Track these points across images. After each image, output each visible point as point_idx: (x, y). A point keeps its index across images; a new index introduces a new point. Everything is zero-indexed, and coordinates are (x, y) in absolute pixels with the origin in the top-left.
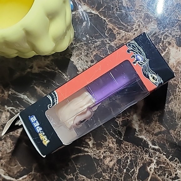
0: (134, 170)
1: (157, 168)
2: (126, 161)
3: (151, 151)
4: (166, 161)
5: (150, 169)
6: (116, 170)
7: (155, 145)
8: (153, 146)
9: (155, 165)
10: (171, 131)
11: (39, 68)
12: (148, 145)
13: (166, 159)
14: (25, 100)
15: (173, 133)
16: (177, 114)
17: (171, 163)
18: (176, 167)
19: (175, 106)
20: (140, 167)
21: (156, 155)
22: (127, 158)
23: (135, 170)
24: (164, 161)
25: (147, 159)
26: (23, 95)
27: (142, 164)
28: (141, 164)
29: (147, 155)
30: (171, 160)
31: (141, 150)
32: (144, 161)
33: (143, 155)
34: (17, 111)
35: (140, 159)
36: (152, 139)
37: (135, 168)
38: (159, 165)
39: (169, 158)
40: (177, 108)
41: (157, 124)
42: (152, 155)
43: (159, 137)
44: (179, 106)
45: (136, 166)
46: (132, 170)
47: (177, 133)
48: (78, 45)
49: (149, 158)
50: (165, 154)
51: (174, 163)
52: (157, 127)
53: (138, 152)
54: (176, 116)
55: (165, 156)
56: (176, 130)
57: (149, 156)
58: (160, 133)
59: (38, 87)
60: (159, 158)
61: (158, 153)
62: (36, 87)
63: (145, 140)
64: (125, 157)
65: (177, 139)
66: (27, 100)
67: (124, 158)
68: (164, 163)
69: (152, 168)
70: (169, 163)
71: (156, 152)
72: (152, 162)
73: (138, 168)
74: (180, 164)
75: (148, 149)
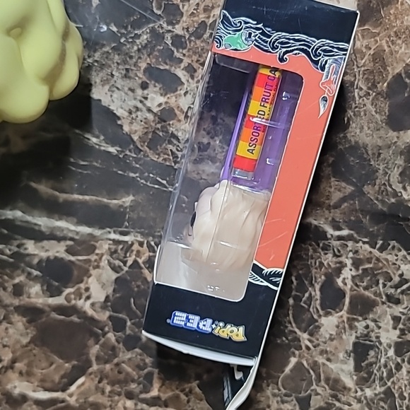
0: (311, 294)
1: (358, 275)
3: (336, 243)
4: (372, 255)
5: (342, 282)
7: (340, 229)
8: (337, 233)
9: (351, 270)
10: (367, 189)
11: (24, 137)
12: (325, 233)
13: (372, 250)
14: (21, 221)
15: (371, 192)
16: (369, 148)
17: (383, 255)
18: (397, 260)
19: (360, 132)
20: (320, 284)
21: (349, 249)
23: (313, 293)
24: (368, 256)
25: (332, 262)
26: (11, 210)
27: (323, 277)
28: (320, 277)
29: (330, 256)
30: (382, 249)
31: (312, 249)
32: (326, 268)
33: (319, 257)
34: (10, 250)
35: (316, 268)
36: (330, 219)
37: (310, 289)
38: (361, 268)
39: (378, 246)
40: (366, 134)
41: (332, 184)
42: (339, 251)
43: (344, 209)
44: (369, 128)
45: (312, 285)
46: (307, 295)
47: (380, 188)
49: (334, 259)
50: (366, 240)
51: (391, 254)
52: (335, 189)
53: (307, 255)
54: (370, 152)
55: (367, 246)
56: (377, 183)
57: (335, 255)
58: (344, 200)
59: (39, 182)
60: (356, 252)
61: (350, 244)
62: (33, 184)
63: (316, 226)
65: (383, 202)
66: (24, 220)
68: (369, 261)
69: (348, 278)
70: (380, 256)
71: (345, 243)
72: (343, 265)
73: (317, 287)
74: (404, 252)
75: (326, 242)
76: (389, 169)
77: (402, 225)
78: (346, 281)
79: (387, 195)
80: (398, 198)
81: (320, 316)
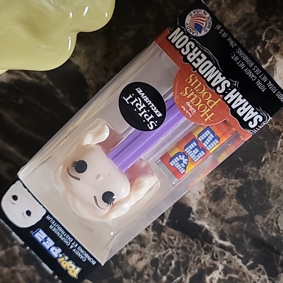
0: (181, 279)
1: (224, 280)
2: (167, 263)
3: (217, 249)
4: (241, 269)
5: (210, 280)
6: (148, 275)
7: (225, 240)
8: (221, 242)
9: (220, 274)
10: (258, 218)
12: (212, 238)
13: (242, 265)
15: (260, 221)
16: (273, 188)
17: (250, 273)
18: (258, 280)
19: (270, 173)
20: (192, 275)
21: (225, 257)
22: (171, 257)
23: (184, 279)
24: (237, 269)
25: (208, 262)
27: (196, 271)
28: (194, 270)
29: (208, 257)
30: (250, 268)
31: (197, 247)
32: (201, 265)
33: (200, 255)
35: (194, 262)
36: (220, 229)
37: (183, 275)
38: (228, 275)
39: (248, 264)
40: (275, 176)
41: (233, 203)
42: (217, 256)
43: (233, 226)
44: (278, 173)
45: (186, 273)
46: (178, 279)
47: (268, 221)
49: (211, 261)
50: (241, 256)
51: (255, 274)
52: (233, 208)
53: (191, 249)
54: (271, 191)
55: (240, 261)
56: (267, 217)
57: (212, 257)
58: (236, 219)
60: (230, 262)
61: (228, 254)
63: (207, 230)
64: (167, 255)
65: (266, 233)
67: (165, 257)
68: (237, 272)
69: (215, 279)
70: (246, 272)
71: (224, 251)
72: (215, 268)
73: (189, 276)
74: (266, 277)
75: (210, 246)
76: (281, 210)
77: (273, 256)
78: (213, 280)
79: (271, 228)
80: (279, 234)
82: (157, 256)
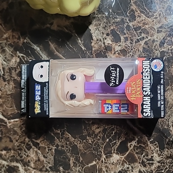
0: (116, 142)
1: (137, 146)
2: (111, 132)
4: (146, 142)
5: (130, 145)
6: (100, 137)
9: (136, 143)
11: (58, 26)
13: (148, 140)
14: (37, 52)
16: (169, 104)
18: (154, 150)
19: (169, 96)
20: (122, 141)
22: (113, 129)
26: (37, 46)
27: (124, 139)
28: (123, 138)
30: (151, 143)
34: (27, 59)
35: (124, 134)
37: (117, 140)
38: (140, 144)
39: (150, 140)
45: (119, 139)
46: (114, 141)
48: (99, 16)
51: (153, 146)
54: (168, 105)
55: (147, 138)
59: (53, 43)
60: (142, 137)
62: (50, 42)
64: (111, 128)
65: (162, 125)
66: (39, 52)
68: (144, 144)
69: (133, 145)
70: (149, 144)
72: (134, 139)
73: (120, 141)
74: (158, 149)
76: (171, 115)
77: (164, 138)
78: (132, 146)
79: (165, 124)
80: (168, 128)
81: (114, 152)
82: (106, 128)
